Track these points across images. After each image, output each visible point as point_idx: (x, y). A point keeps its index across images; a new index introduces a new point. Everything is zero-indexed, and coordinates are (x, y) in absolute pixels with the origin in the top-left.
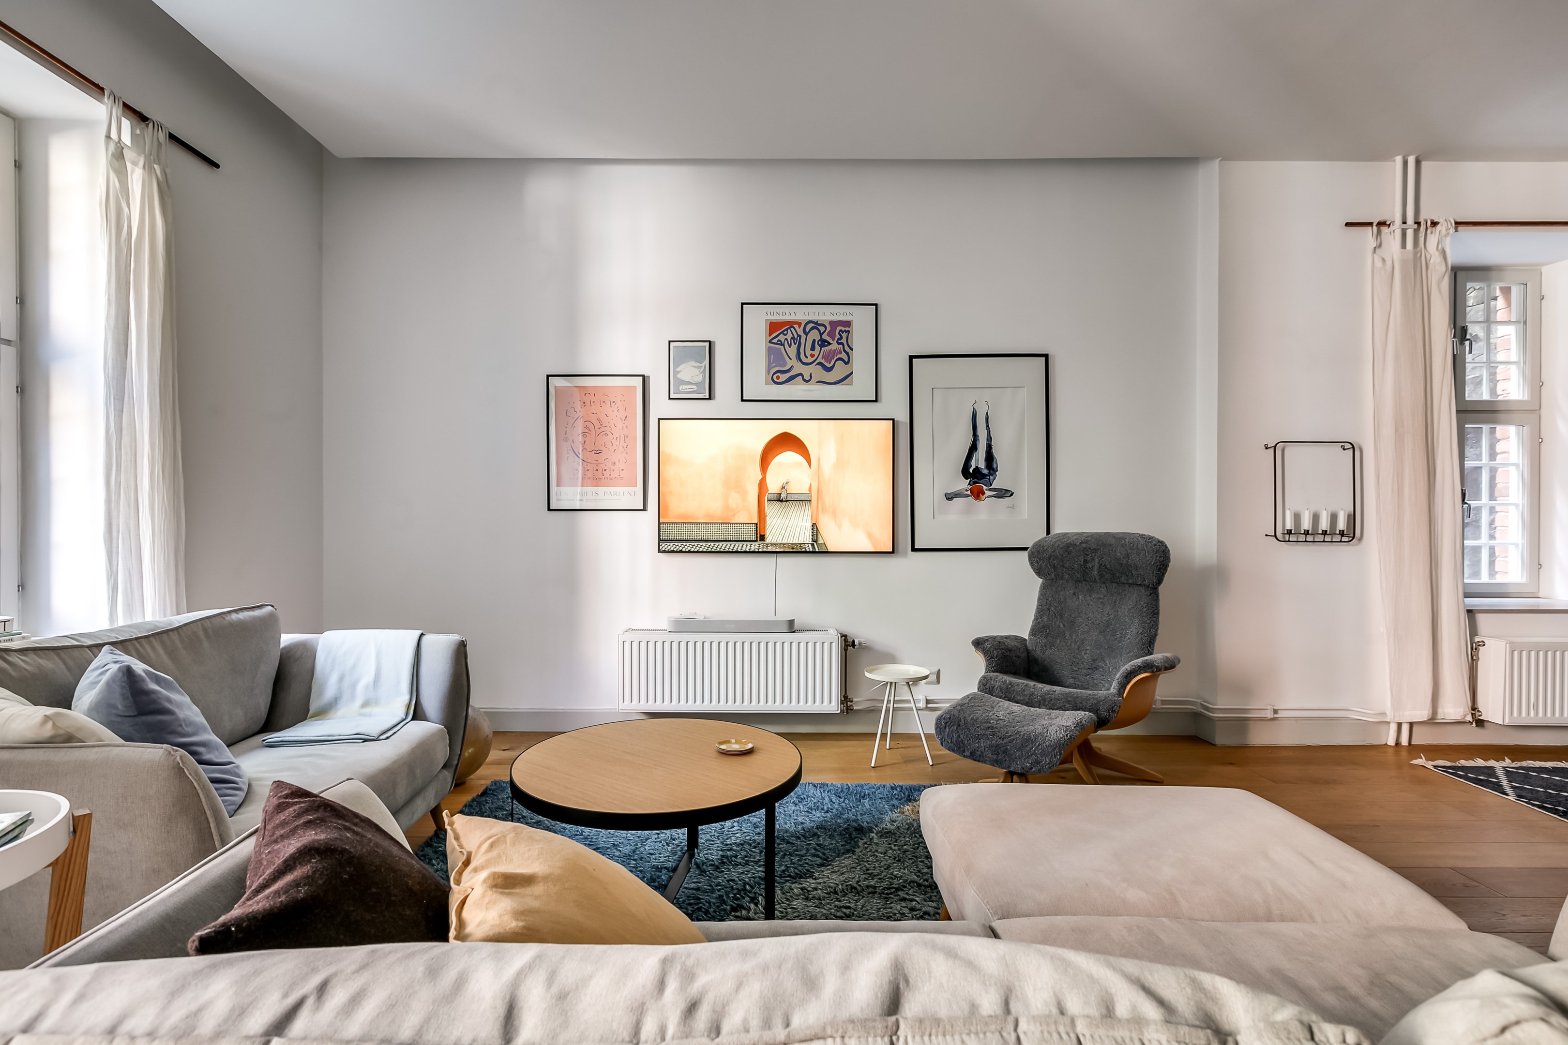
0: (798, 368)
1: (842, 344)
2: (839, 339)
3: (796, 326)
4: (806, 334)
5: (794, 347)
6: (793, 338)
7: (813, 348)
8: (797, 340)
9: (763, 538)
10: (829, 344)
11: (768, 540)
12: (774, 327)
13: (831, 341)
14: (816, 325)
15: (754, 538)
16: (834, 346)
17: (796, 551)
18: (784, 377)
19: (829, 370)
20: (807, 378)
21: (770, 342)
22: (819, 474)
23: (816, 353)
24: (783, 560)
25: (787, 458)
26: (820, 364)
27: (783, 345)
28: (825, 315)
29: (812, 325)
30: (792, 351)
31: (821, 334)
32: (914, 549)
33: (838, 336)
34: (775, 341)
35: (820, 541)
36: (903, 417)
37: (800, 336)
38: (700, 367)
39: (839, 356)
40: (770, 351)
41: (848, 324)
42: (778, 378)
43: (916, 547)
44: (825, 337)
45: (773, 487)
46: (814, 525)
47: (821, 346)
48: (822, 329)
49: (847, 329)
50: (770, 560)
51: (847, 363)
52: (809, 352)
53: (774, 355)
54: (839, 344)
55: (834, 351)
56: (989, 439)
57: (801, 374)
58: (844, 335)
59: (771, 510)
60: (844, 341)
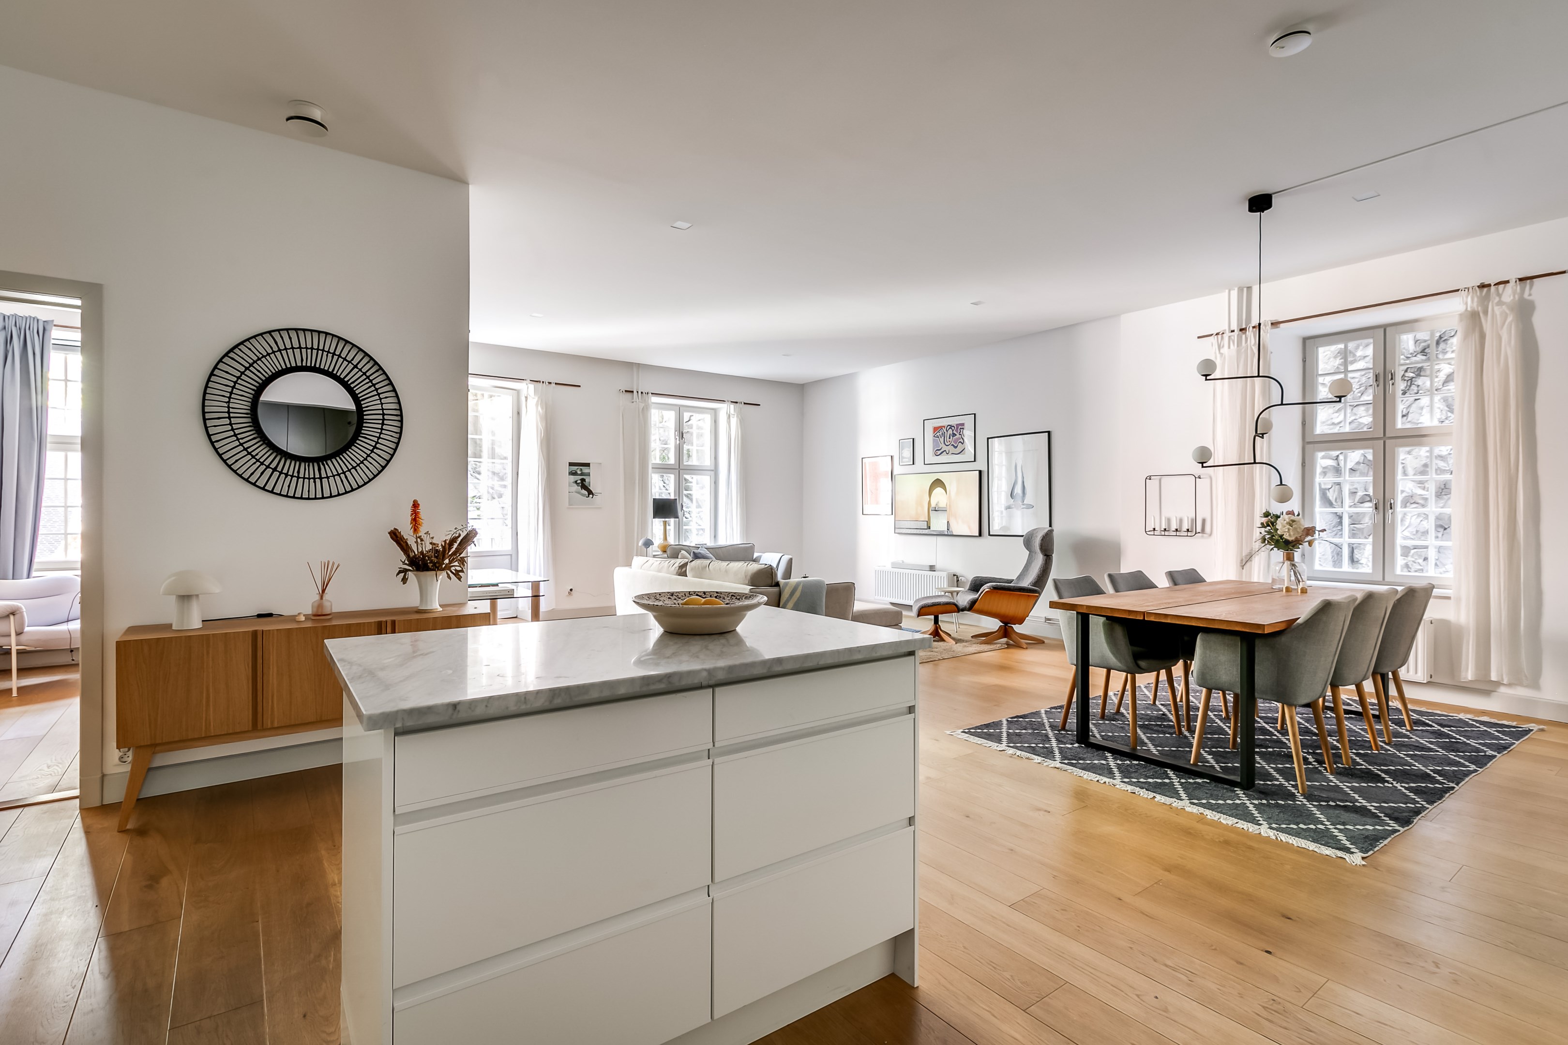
0: (945, 448)
1: (961, 434)
2: (960, 432)
3: (943, 428)
4: (947, 431)
5: (943, 438)
6: (942, 434)
7: (950, 438)
8: (943, 434)
9: (929, 528)
10: (956, 435)
11: (931, 529)
12: (936, 429)
13: (956, 434)
14: (951, 427)
15: (926, 528)
16: (958, 436)
17: (941, 534)
18: (939, 452)
19: (956, 447)
20: (948, 452)
21: (934, 436)
22: (950, 497)
23: (951, 440)
24: (940, 538)
25: (938, 490)
26: (952, 445)
27: (938, 437)
28: (954, 421)
29: (949, 427)
30: (942, 440)
31: (953, 431)
32: (989, 535)
33: (959, 431)
34: (936, 436)
35: (950, 530)
36: (984, 469)
37: (945, 433)
38: (908, 451)
39: (960, 441)
40: (934, 440)
41: (963, 424)
42: (937, 453)
43: (991, 534)
44: (954, 432)
45: (933, 505)
46: (948, 522)
47: (953, 437)
48: (953, 428)
49: (963, 427)
50: (934, 538)
51: (962, 444)
52: (948, 440)
53: (935, 443)
54: (960, 435)
55: (958, 438)
56: (1023, 478)
57: (945, 451)
58: (962, 430)
59: (932, 514)
60: (961, 433)
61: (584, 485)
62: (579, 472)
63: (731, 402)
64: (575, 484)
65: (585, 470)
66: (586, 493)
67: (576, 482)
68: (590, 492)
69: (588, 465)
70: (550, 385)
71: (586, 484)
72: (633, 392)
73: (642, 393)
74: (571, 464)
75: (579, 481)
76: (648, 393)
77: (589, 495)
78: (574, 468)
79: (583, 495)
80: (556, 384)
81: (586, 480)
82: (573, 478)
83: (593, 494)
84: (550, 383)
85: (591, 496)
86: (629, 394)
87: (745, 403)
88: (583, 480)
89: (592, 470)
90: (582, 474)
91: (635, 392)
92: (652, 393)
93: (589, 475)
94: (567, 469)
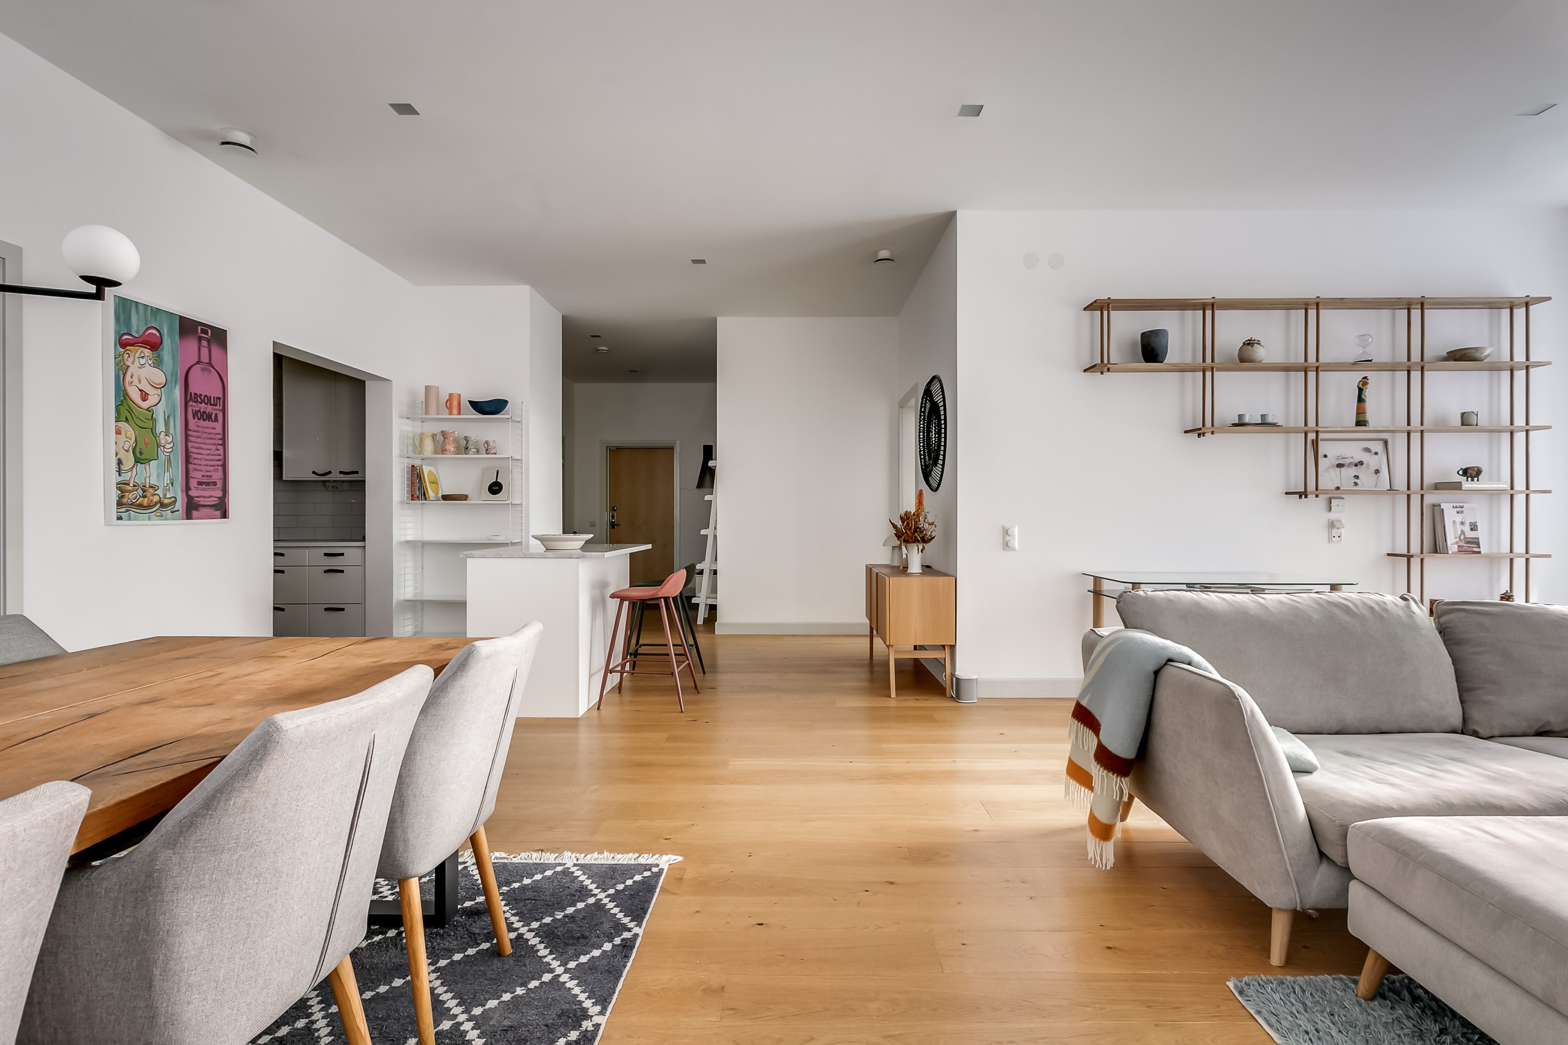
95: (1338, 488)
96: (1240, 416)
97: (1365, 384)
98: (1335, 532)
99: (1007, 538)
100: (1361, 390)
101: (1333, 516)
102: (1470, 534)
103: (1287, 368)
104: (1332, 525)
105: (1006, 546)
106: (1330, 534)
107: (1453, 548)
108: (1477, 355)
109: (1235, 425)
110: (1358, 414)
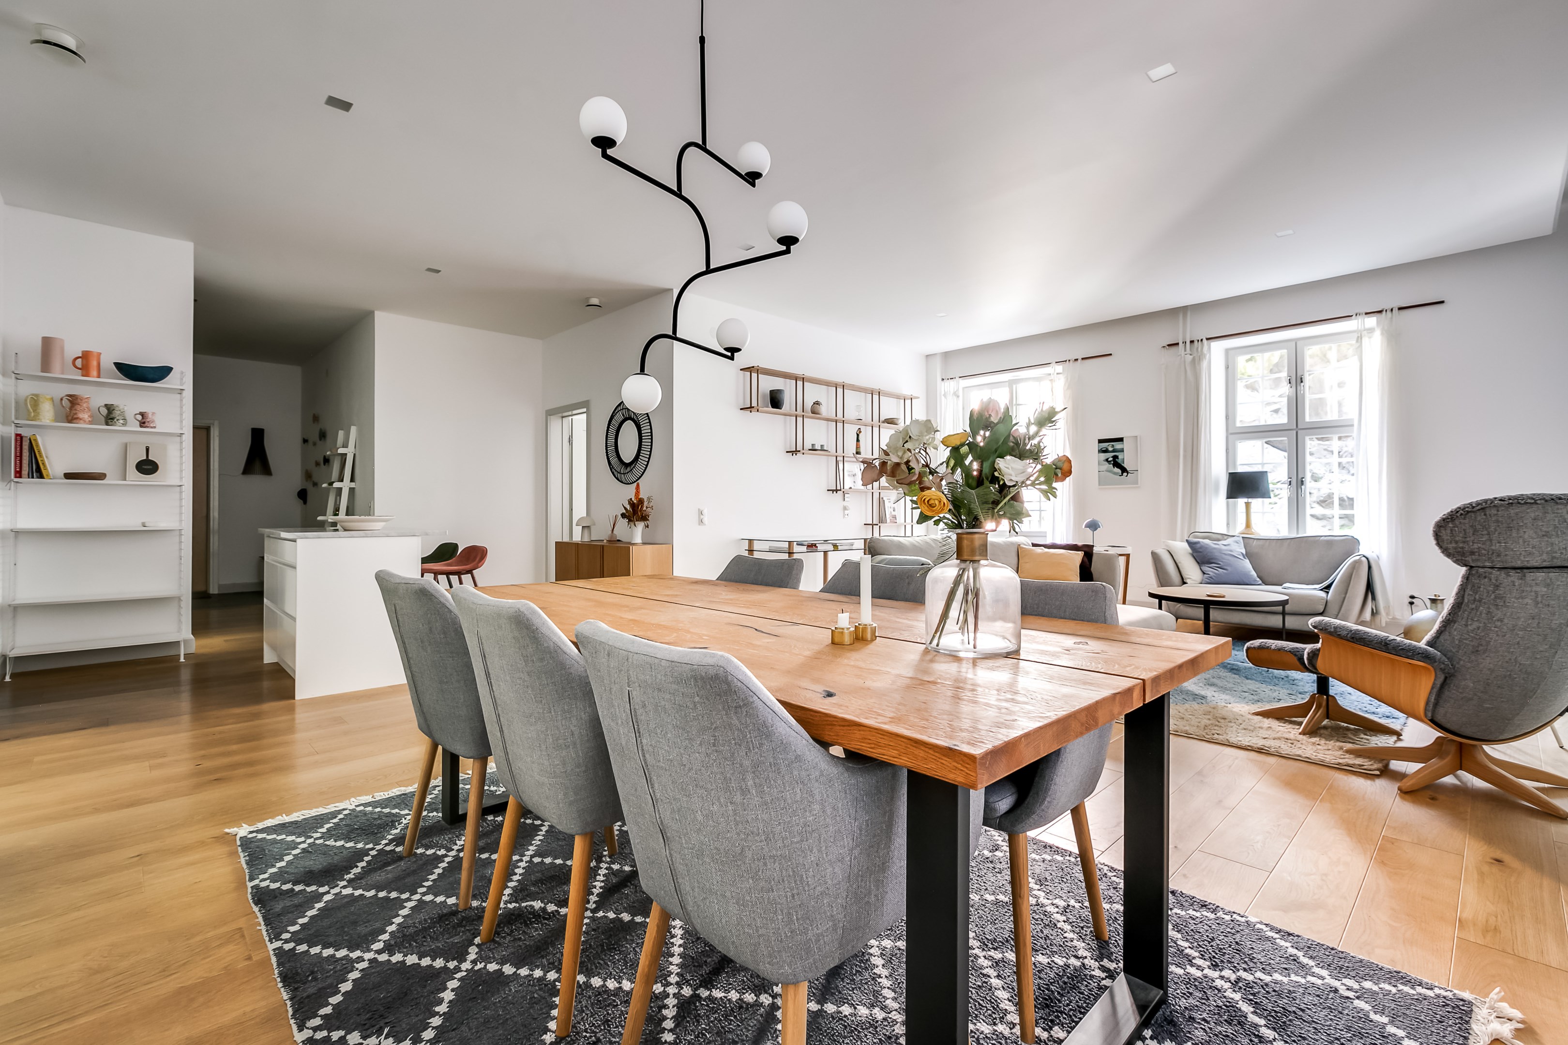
61: (1116, 463)
62: (1110, 449)
63: (1366, 314)
64: (1106, 463)
65: (1118, 446)
66: (1119, 471)
67: (1107, 460)
68: (1124, 470)
69: (1120, 440)
70: (1076, 362)
71: (1119, 461)
72: (1177, 344)
73: (1192, 342)
74: (1100, 441)
75: (1111, 459)
76: (1202, 340)
77: (1122, 473)
78: (1105, 445)
79: (1115, 474)
80: (1082, 359)
81: (1120, 457)
82: (1104, 456)
83: (1128, 473)
84: (1076, 360)
85: (1125, 474)
86: (1174, 349)
87: (1400, 309)
88: (1115, 457)
89: (1126, 445)
90: (1114, 451)
91: (1181, 344)
92: (1207, 339)
93: (1122, 451)
94: (1096, 446)
95: (851, 488)
96: (813, 445)
97: (860, 432)
98: (846, 512)
99: (702, 517)
100: (858, 435)
101: (845, 504)
102: (893, 513)
103: (828, 420)
104: (845, 508)
105: (701, 522)
106: (844, 513)
107: (888, 521)
108: (896, 422)
109: (810, 450)
110: (857, 448)
